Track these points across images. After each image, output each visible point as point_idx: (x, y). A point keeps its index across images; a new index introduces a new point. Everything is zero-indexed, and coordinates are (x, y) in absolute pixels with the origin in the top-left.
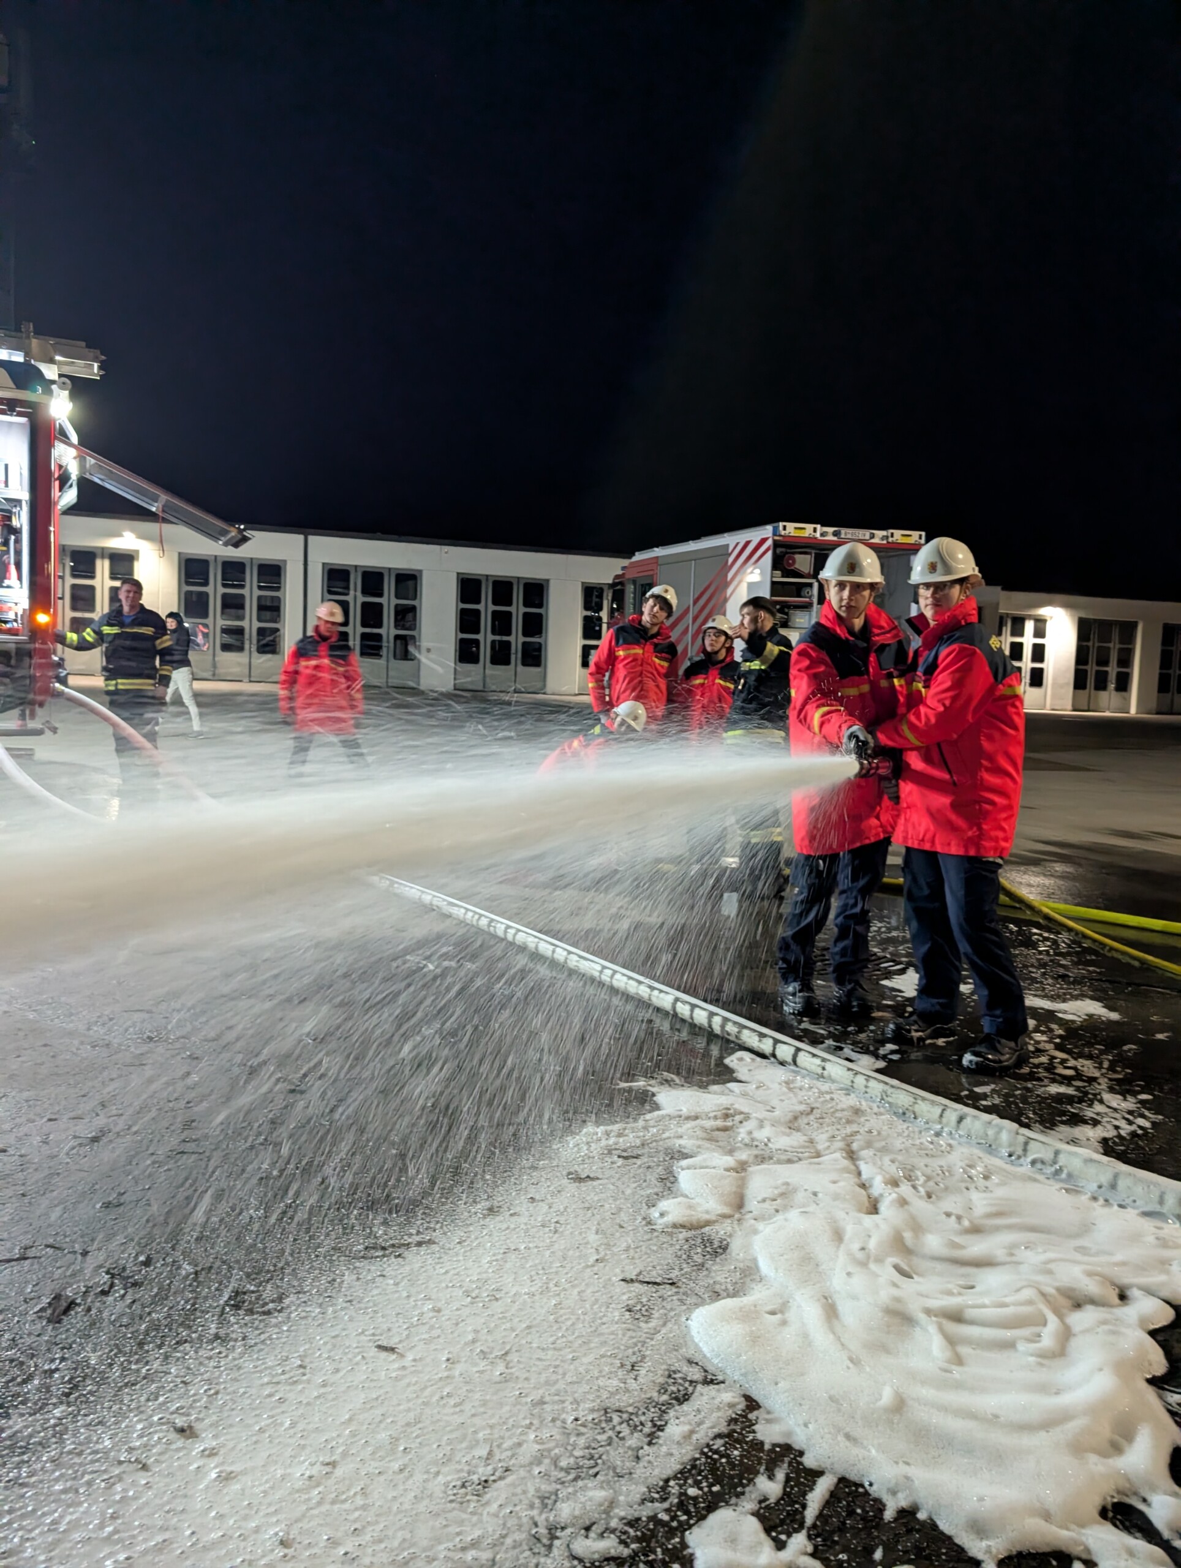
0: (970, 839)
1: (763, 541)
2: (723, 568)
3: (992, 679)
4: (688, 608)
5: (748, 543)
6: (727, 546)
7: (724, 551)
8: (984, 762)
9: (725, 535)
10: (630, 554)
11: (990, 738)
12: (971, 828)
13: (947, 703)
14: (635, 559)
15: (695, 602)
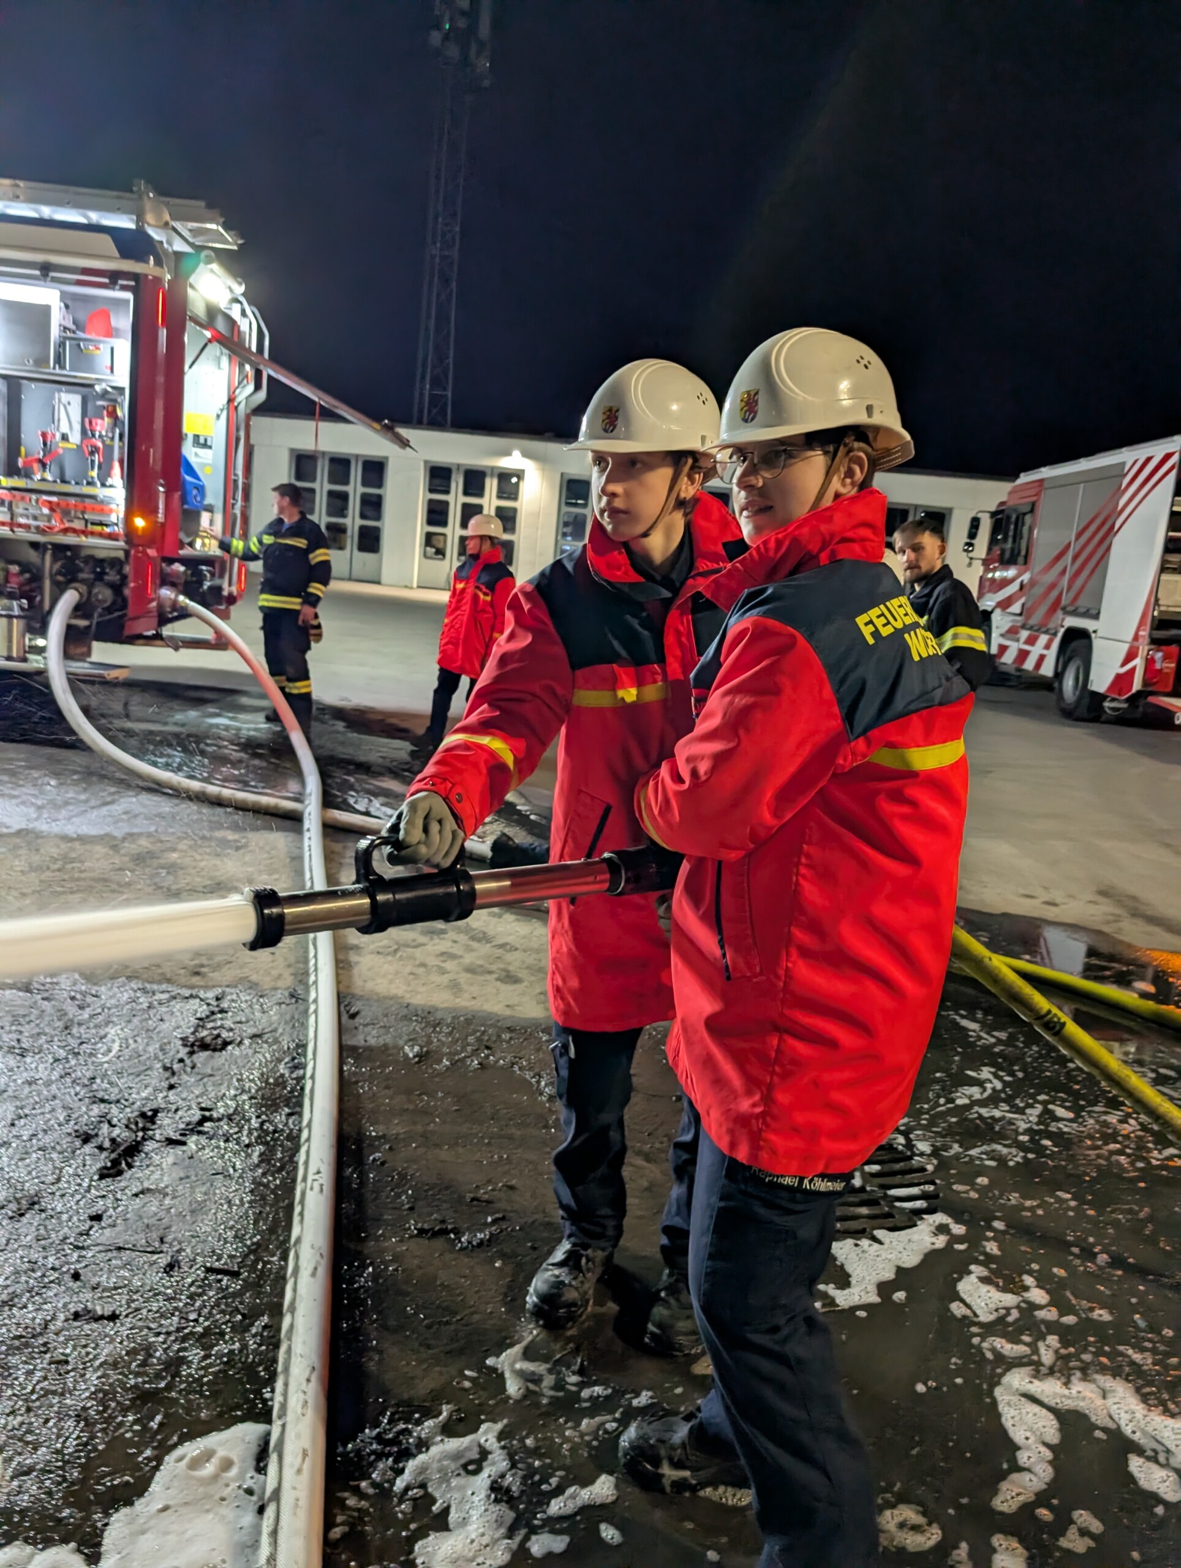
0: (743, 1120)
1: (1168, 456)
2: (1115, 494)
3: (835, 724)
4: (1069, 545)
5: (1149, 459)
6: (1124, 464)
7: (1118, 472)
8: (798, 933)
9: (1124, 449)
10: (1013, 475)
11: (826, 875)
12: (749, 1093)
13: (703, 767)
14: (1019, 481)
15: (1079, 535)
